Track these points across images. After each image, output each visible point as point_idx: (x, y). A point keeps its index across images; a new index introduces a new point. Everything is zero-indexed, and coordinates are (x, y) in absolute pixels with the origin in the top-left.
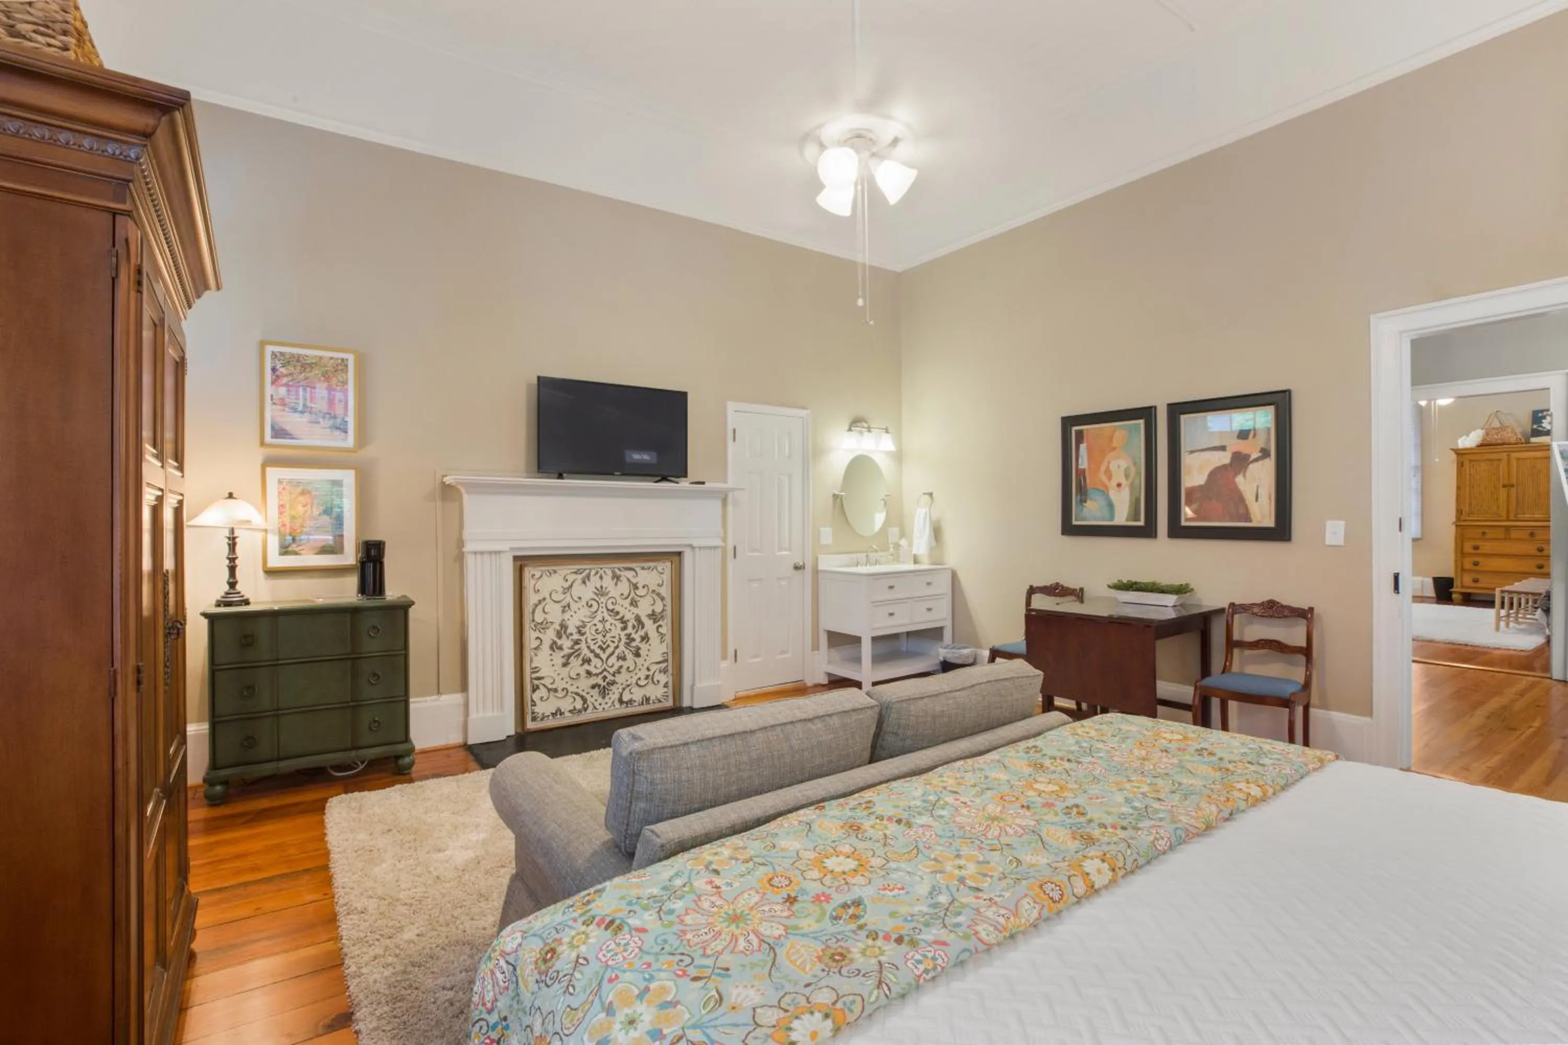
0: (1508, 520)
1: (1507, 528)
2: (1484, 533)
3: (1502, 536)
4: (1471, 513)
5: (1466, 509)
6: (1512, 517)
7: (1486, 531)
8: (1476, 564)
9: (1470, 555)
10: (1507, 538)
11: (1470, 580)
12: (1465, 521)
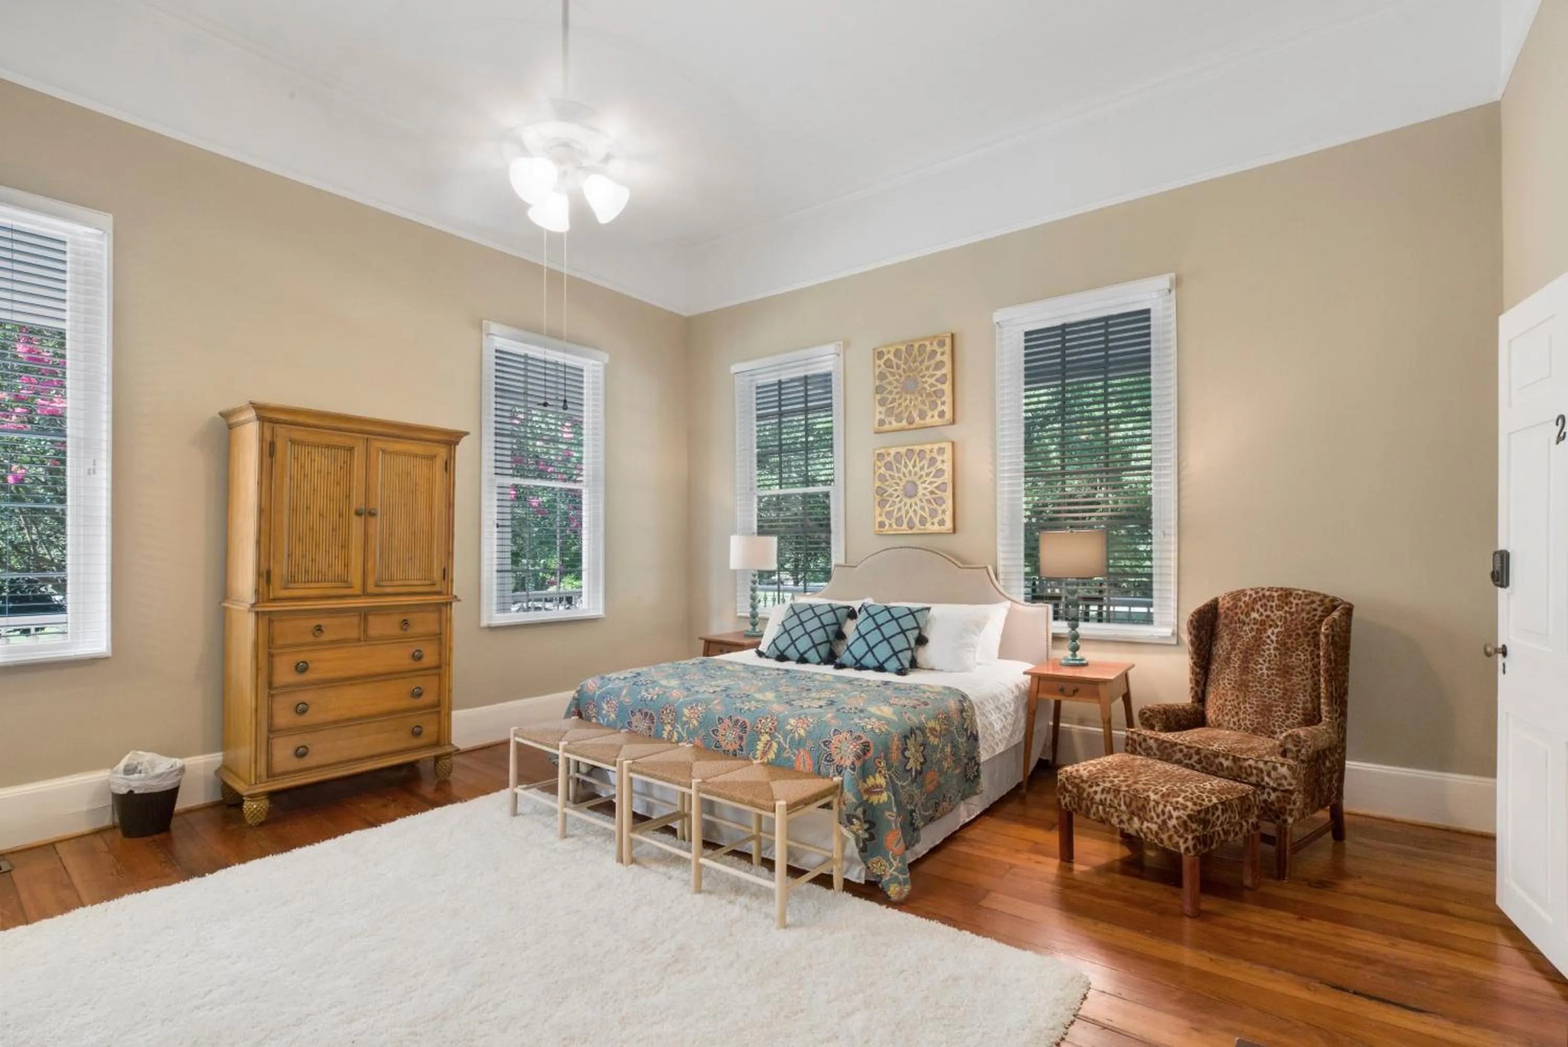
0: (365, 594)
1: (365, 614)
2: (319, 628)
3: (354, 634)
4: (292, 579)
5: (280, 570)
6: (371, 588)
7: (323, 622)
8: (301, 709)
9: (289, 688)
10: (365, 638)
11: (290, 752)
12: (275, 600)
